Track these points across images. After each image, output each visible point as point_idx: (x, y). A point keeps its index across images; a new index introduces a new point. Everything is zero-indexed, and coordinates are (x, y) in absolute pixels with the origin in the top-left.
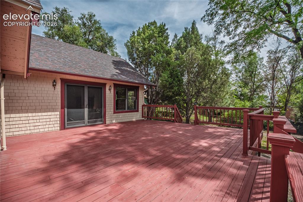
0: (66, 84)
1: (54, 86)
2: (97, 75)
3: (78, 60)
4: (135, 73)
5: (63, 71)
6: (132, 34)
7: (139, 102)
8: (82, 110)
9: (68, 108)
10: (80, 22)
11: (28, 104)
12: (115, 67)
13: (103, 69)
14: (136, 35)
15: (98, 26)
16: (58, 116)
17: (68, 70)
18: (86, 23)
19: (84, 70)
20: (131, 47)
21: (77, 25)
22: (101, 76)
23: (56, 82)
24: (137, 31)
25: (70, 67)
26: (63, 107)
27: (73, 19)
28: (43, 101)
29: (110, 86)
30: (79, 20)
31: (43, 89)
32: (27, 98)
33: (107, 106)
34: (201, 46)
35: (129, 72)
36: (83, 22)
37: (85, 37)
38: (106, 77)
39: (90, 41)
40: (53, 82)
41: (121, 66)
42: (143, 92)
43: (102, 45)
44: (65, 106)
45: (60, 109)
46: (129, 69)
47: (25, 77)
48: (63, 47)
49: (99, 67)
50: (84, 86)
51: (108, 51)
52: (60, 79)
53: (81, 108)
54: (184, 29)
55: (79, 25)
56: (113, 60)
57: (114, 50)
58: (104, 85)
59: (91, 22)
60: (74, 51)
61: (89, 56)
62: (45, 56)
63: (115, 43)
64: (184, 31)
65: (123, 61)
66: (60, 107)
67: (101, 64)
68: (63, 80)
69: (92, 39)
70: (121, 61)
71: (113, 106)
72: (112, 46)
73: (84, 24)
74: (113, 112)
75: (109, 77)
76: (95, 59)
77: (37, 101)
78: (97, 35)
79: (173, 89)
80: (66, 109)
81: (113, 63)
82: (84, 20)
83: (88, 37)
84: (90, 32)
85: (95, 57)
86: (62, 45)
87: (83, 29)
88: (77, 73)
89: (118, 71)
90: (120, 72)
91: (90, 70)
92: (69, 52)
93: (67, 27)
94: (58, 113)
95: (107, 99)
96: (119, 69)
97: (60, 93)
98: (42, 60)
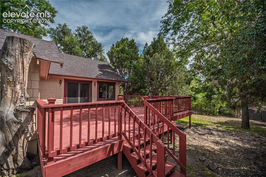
0: (67, 82)
1: (60, 83)
2: (86, 76)
3: (75, 66)
4: (114, 73)
5: (66, 74)
6: (112, 46)
7: (116, 93)
8: (77, 98)
9: (68, 97)
10: (77, 33)
11: (46, 94)
12: (99, 70)
13: (91, 71)
14: (115, 46)
15: (90, 36)
16: (62, 102)
17: (68, 74)
18: (81, 34)
19: (78, 73)
20: (111, 55)
21: (74, 35)
22: (89, 77)
23: (61, 81)
24: (116, 44)
25: (70, 72)
26: (65, 96)
27: (72, 31)
28: (54, 92)
29: (95, 83)
30: (76, 32)
31: (54, 85)
32: (45, 91)
33: (92, 95)
34: (165, 51)
35: (109, 72)
36: (79, 33)
37: (80, 44)
38: (92, 77)
39: (84, 47)
40: (60, 81)
41: (104, 69)
42: (119, 86)
43: (93, 50)
44: (66, 95)
45: (63, 97)
46: (109, 71)
47: (46, 79)
48: (65, 58)
49: (88, 70)
50: (78, 83)
51: (98, 55)
52: (64, 79)
53: (76, 97)
54: (153, 39)
55: (76, 35)
56: (99, 65)
57: (103, 54)
58: (91, 82)
59: (85, 33)
60: (72, 60)
61: (82, 63)
62: (55, 65)
63: (103, 49)
64: (153, 41)
65: (106, 65)
66: (63, 96)
67: (89, 68)
68: (65, 80)
69: (86, 45)
70: (105, 64)
71: (97, 95)
72: (101, 51)
73: (80, 35)
74: (96, 100)
75: (94, 77)
76: (86, 64)
77: (51, 92)
78: (90, 42)
79: (137, 84)
80: (67, 98)
81: (98, 67)
82: (80, 31)
83: (82, 44)
84: (85, 40)
85: (86, 63)
86: (65, 56)
87: (79, 38)
88: (74, 75)
89: (101, 73)
90: (102, 73)
91: (82, 73)
92: (69, 61)
93: (67, 39)
94: (62, 100)
95: (93, 91)
96: (102, 71)
97: (63, 87)
98: (54, 68)
